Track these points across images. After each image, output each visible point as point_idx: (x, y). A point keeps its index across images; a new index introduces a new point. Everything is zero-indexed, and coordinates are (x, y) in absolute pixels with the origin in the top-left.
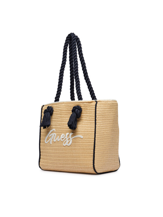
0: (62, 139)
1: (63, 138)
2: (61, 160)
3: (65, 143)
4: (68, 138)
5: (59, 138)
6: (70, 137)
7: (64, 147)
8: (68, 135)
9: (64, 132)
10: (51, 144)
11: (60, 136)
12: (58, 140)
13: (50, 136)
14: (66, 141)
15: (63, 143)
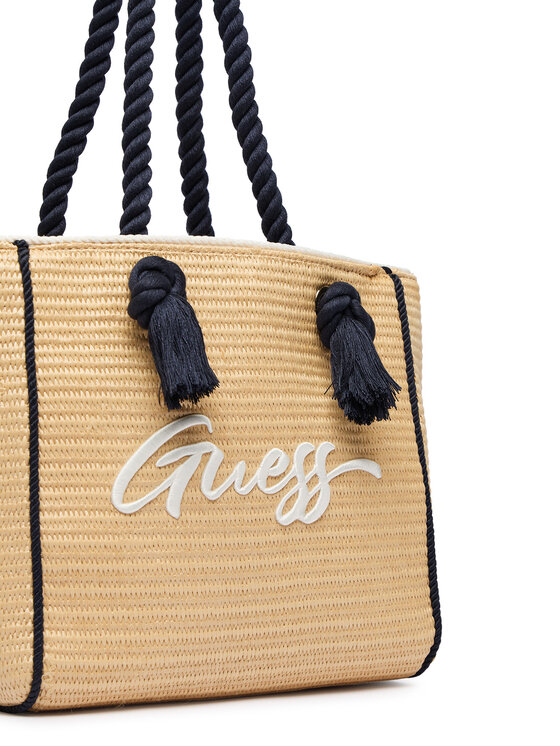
0: (272, 480)
1: (277, 478)
3: (288, 504)
4: (305, 472)
5: (247, 477)
8: (309, 458)
9: (279, 439)
10: (175, 512)
11: (253, 462)
12: (244, 491)
13: (162, 461)
14: (295, 495)
15: (274, 507)
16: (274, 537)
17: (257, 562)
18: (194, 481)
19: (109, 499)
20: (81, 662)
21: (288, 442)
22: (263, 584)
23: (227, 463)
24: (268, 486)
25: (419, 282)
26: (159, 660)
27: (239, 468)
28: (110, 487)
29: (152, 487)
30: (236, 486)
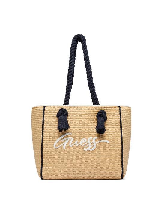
0: (83, 143)
2: (78, 166)
3: (87, 148)
4: (91, 142)
5: (78, 143)
6: (94, 141)
7: (85, 153)
9: (85, 136)
10: (65, 148)
11: (80, 140)
12: (77, 145)
13: (62, 140)
14: (88, 146)
15: (84, 148)
16: (84, 153)
17: (80, 157)
18: (68, 144)
19: (53, 146)
20: (48, 172)
21: (87, 137)
22: (81, 161)
23: (74, 141)
24: (82, 144)
25: (132, 108)
26: (62, 172)
27: (77, 142)
28: (54, 144)
29: (61, 144)
30: (76, 144)
